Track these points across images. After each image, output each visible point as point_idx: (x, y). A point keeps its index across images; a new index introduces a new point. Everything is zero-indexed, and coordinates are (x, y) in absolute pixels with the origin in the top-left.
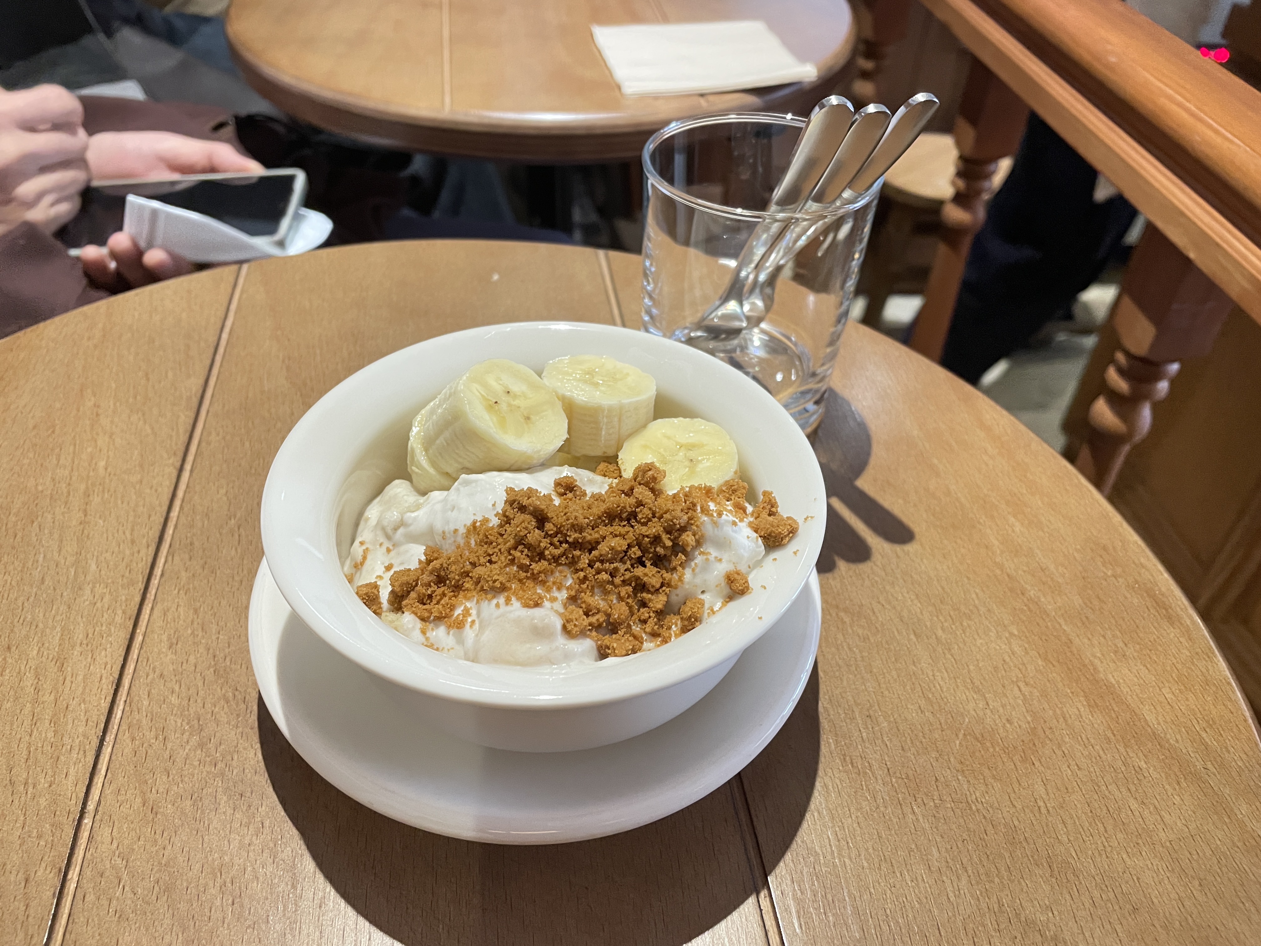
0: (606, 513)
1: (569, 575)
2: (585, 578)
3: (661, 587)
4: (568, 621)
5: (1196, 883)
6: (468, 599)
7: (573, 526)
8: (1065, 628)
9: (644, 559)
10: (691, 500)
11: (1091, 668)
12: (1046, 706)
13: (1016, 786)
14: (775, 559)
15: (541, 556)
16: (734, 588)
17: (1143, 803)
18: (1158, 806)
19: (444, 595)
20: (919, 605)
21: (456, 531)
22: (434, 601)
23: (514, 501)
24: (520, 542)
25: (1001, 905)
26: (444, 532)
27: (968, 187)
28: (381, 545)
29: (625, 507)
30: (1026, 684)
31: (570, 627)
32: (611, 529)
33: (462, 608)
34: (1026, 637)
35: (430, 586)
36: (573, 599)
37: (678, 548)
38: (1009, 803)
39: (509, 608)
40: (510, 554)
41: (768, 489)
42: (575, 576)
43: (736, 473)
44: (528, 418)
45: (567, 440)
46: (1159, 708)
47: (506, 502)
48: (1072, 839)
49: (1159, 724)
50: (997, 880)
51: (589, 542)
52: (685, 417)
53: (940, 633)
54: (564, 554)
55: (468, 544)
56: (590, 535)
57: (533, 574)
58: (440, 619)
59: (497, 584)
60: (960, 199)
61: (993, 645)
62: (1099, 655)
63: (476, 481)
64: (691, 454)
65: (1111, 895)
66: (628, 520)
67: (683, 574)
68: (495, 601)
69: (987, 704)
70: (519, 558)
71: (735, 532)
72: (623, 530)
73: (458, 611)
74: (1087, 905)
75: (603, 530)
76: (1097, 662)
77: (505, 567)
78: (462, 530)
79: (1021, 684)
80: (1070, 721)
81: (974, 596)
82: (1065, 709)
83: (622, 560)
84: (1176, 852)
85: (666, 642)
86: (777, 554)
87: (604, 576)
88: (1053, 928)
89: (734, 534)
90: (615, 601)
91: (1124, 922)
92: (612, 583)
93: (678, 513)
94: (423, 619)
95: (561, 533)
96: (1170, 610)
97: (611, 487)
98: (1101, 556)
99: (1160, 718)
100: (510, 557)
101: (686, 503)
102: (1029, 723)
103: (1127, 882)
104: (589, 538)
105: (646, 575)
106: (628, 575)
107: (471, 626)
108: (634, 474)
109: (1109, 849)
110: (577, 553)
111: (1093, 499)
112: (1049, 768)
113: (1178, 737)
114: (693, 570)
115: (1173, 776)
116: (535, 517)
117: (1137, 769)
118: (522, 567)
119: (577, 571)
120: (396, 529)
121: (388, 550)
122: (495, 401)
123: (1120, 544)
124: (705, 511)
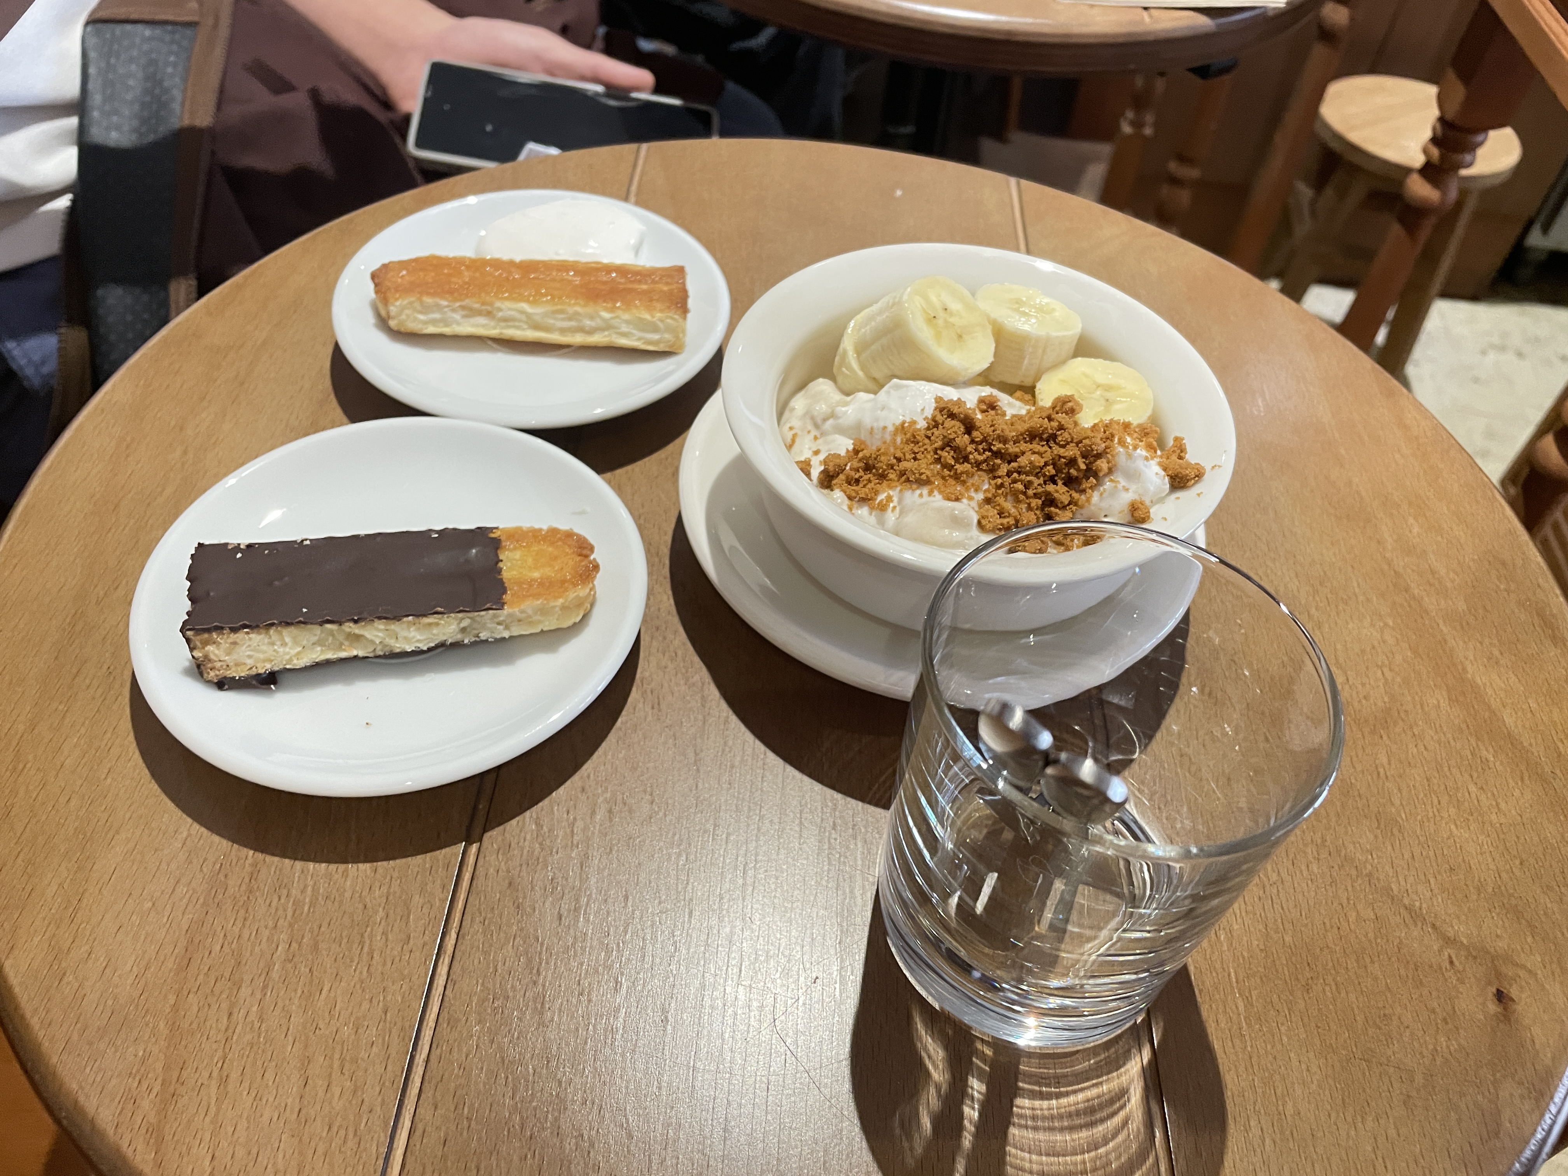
0: (1028, 430)
1: (986, 481)
2: (1002, 485)
3: (1069, 504)
4: (983, 517)
5: (1517, 862)
6: (890, 487)
7: (999, 436)
8: (1444, 628)
9: (1056, 478)
10: (1111, 431)
11: (1460, 667)
12: (1406, 692)
13: (1360, 753)
14: (1178, 498)
15: (966, 459)
16: (1136, 514)
17: (1482, 788)
18: (1496, 793)
19: (869, 481)
20: (1297, 583)
21: (885, 428)
22: (861, 485)
23: (944, 409)
24: (948, 444)
25: (1324, 840)
26: (872, 429)
27: (1442, 157)
28: (809, 432)
29: (1046, 429)
30: (1391, 670)
31: (984, 522)
32: (1031, 446)
33: (886, 494)
34: (1400, 629)
35: (858, 471)
36: (988, 501)
37: (1091, 472)
38: (1350, 763)
39: (931, 498)
40: (936, 453)
41: (1178, 435)
42: (993, 482)
43: (1149, 418)
44: (960, 337)
45: (992, 363)
46: (1520, 713)
47: (936, 409)
48: (1404, 803)
49: (1516, 727)
50: (1324, 821)
51: (1010, 454)
52: (1105, 359)
53: (1313, 611)
54: (985, 461)
55: (894, 441)
56: (1012, 449)
57: (956, 473)
58: (864, 500)
59: (924, 477)
60: (1430, 171)
61: (1365, 631)
62: (1472, 658)
63: (907, 386)
64: (1108, 395)
65: (1431, 853)
66: (1048, 441)
67: (1091, 496)
68: (918, 492)
69: (1348, 680)
70: (945, 458)
71: (1146, 466)
72: (1042, 449)
73: (882, 497)
74: (1406, 856)
75: (1023, 446)
76: (1467, 663)
77: (931, 464)
78: (891, 428)
79: (1386, 670)
80: (1426, 709)
81: (1355, 585)
82: (1424, 698)
83: (1037, 475)
84: (1504, 833)
85: (1069, 550)
86: (1181, 494)
87: (1020, 486)
88: (1369, 867)
89: (1144, 468)
90: (1024, 510)
91: (1439, 877)
92: (1025, 493)
93: (1098, 441)
94: (850, 498)
95: (986, 441)
96: (1556, 631)
97: (1029, 412)
98: (1498, 570)
99: (1519, 723)
100: (936, 456)
101: (1105, 432)
102: (1385, 703)
103: (1449, 847)
104: (1011, 450)
105: (1057, 491)
106: (1040, 490)
107: (893, 511)
108: (1053, 404)
109: (1438, 818)
110: (998, 461)
111: (1503, 514)
112: (1396, 743)
113: (1533, 741)
114: (1101, 494)
115: (1518, 773)
116: (964, 424)
117: (1484, 760)
118: (945, 466)
119: (995, 478)
120: (825, 420)
121: (816, 438)
122: (933, 315)
123: (1521, 562)
124: (1122, 443)
